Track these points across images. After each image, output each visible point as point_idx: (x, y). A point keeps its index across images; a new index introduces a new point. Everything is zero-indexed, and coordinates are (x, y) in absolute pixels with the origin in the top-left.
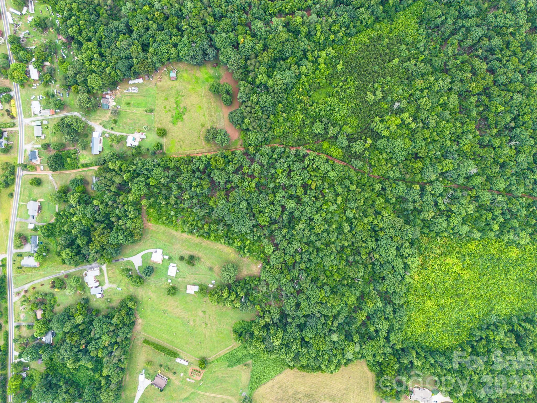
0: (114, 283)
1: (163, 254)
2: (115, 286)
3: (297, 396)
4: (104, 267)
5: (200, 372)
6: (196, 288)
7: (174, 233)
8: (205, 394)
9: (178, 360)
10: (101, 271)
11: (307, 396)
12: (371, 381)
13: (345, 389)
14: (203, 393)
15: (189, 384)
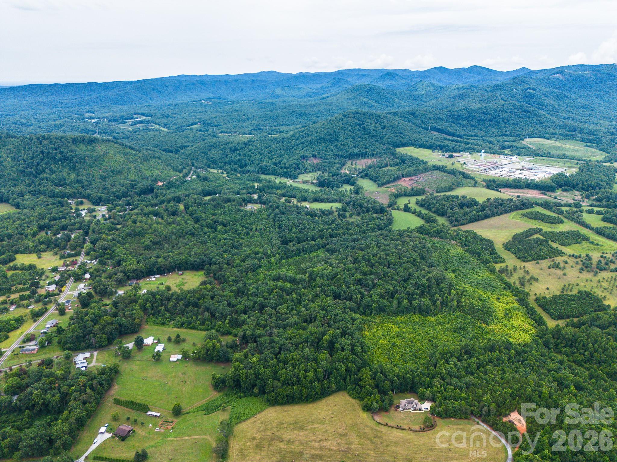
0: (100, 362)
1: (154, 340)
2: (100, 364)
3: (282, 426)
4: (95, 353)
5: (172, 422)
6: (180, 357)
7: (166, 329)
8: (175, 439)
9: (150, 413)
10: (92, 356)
11: (292, 424)
12: (356, 405)
13: (333, 414)
14: (172, 439)
15: (157, 433)
